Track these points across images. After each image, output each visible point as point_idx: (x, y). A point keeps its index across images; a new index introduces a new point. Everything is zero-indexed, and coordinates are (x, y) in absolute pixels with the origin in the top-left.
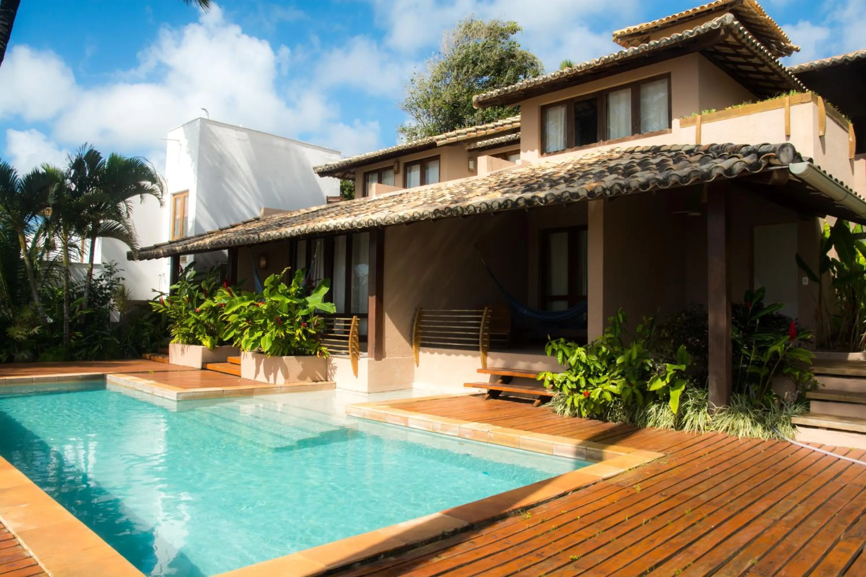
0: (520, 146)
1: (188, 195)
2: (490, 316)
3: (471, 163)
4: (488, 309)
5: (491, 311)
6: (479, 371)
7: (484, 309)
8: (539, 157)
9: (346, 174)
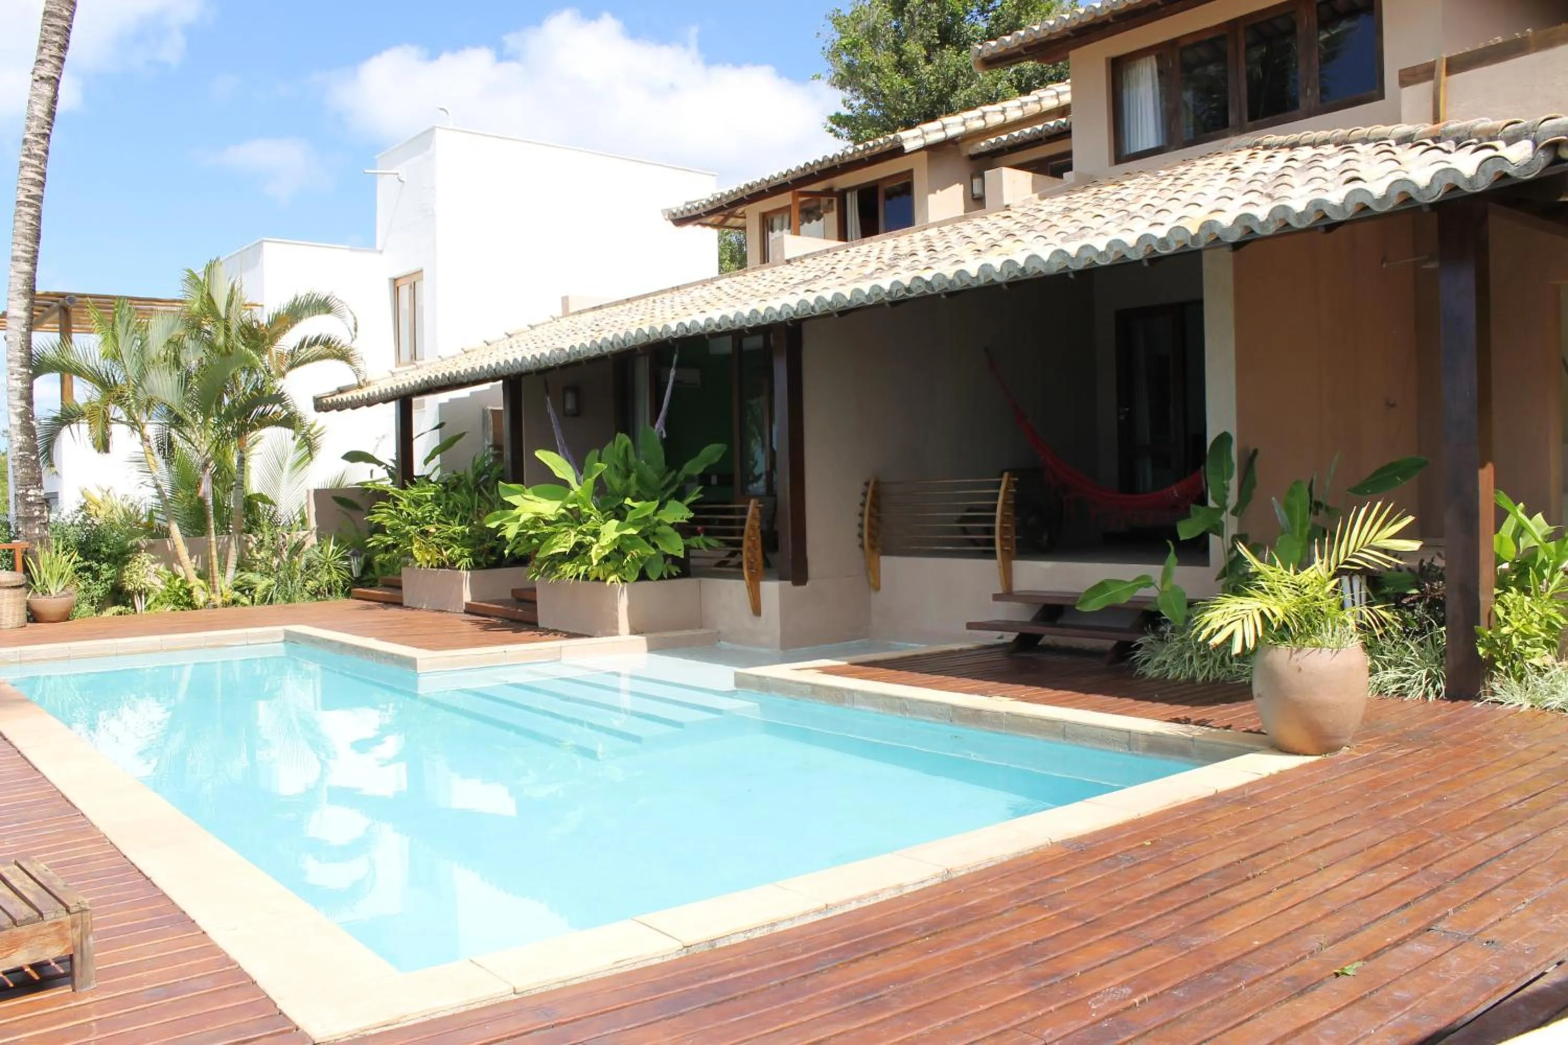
0: (1071, 144)
1: (422, 279)
2: (1014, 490)
3: (977, 182)
4: (1009, 477)
5: (1016, 479)
6: (996, 597)
7: (1001, 476)
8: (1110, 165)
9: (727, 218)
